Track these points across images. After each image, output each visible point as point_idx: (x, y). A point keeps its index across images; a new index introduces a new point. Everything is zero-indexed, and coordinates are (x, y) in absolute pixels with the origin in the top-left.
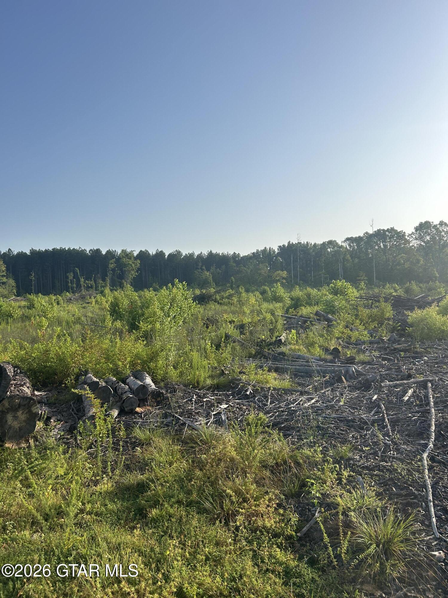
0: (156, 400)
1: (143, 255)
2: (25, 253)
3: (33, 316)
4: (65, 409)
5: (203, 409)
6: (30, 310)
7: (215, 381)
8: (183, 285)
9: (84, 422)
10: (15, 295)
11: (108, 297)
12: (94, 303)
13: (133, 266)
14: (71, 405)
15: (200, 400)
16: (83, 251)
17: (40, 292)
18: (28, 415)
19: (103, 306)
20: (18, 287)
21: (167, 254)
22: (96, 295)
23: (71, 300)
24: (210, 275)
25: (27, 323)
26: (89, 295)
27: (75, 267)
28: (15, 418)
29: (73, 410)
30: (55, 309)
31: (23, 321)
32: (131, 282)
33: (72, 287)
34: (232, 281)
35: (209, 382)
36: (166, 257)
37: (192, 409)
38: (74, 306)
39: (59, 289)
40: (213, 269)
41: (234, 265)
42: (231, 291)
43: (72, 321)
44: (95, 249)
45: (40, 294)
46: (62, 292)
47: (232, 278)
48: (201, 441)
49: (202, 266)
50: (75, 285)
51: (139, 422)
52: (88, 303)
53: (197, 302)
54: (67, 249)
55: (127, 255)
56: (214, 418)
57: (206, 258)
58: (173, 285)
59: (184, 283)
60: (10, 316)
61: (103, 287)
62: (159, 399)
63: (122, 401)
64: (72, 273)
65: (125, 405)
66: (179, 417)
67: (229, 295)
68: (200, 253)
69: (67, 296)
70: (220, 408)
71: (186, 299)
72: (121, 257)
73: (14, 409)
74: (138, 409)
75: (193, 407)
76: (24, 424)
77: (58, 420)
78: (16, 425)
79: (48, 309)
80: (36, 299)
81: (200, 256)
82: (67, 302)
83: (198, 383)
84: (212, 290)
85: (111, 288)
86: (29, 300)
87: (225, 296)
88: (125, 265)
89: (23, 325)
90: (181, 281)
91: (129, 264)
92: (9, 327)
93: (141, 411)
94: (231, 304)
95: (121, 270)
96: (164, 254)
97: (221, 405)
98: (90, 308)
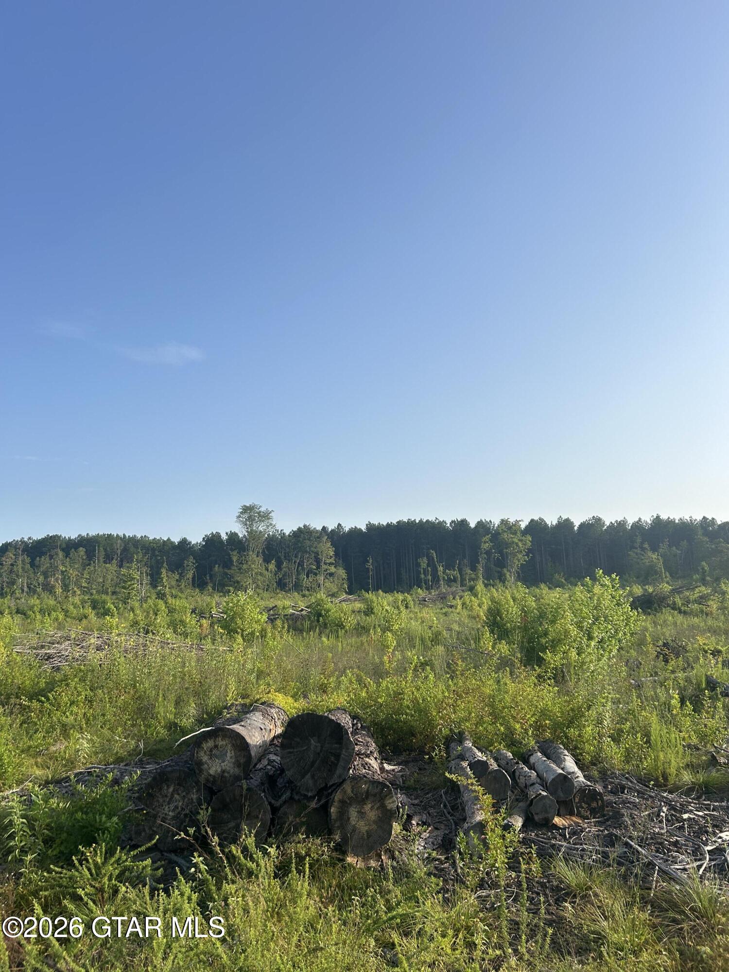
0: (589, 805)
1: (536, 527)
2: (360, 529)
3: (372, 628)
4: (433, 803)
5: (685, 836)
6: (368, 618)
7: (701, 777)
8: (613, 580)
9: (466, 833)
10: (346, 593)
11: (482, 597)
12: (459, 607)
13: (520, 544)
14: (441, 795)
15: (675, 816)
16: (441, 524)
17: (381, 588)
18: (379, 812)
19: (475, 613)
20: (349, 579)
21: (577, 524)
22: (462, 594)
23: (425, 601)
24: (658, 559)
25: (364, 638)
26: (452, 594)
27: (428, 549)
28: (362, 814)
29: (445, 806)
30: (403, 615)
31: (359, 635)
32: (518, 573)
33: (425, 581)
34: (703, 569)
35: (687, 777)
36: (576, 528)
37: (662, 834)
38: (430, 611)
39: (407, 583)
40: (664, 547)
41: (706, 539)
42: (705, 590)
43: (429, 637)
44: (459, 520)
45: (380, 592)
46: (411, 587)
47: (704, 563)
48: (692, 909)
49: (642, 543)
50: (430, 577)
51: (562, 846)
52: (451, 607)
53: (640, 610)
54: (417, 521)
55: (510, 528)
56: (710, 860)
57: (650, 529)
58: (594, 579)
59: (614, 576)
60: (341, 626)
61: (473, 580)
62: (594, 805)
63: (528, 802)
64: (425, 558)
65: (533, 809)
66: (640, 849)
67: (701, 597)
68: (637, 520)
69: (419, 594)
70: (720, 838)
71: (618, 604)
72: (501, 531)
73: (360, 799)
74: (557, 820)
75: (663, 828)
76: (374, 827)
77: (424, 823)
78: (363, 827)
79: (394, 616)
80: (374, 598)
81: (637, 526)
82: (420, 604)
83: (665, 776)
84: (666, 588)
85: (486, 582)
86: (365, 600)
87: (692, 598)
88: (508, 545)
89: (358, 640)
90: (607, 573)
91: (513, 542)
92: (340, 644)
93: (563, 825)
94: (707, 615)
95: (501, 552)
96: (572, 523)
97: (721, 832)
98: (455, 617)
